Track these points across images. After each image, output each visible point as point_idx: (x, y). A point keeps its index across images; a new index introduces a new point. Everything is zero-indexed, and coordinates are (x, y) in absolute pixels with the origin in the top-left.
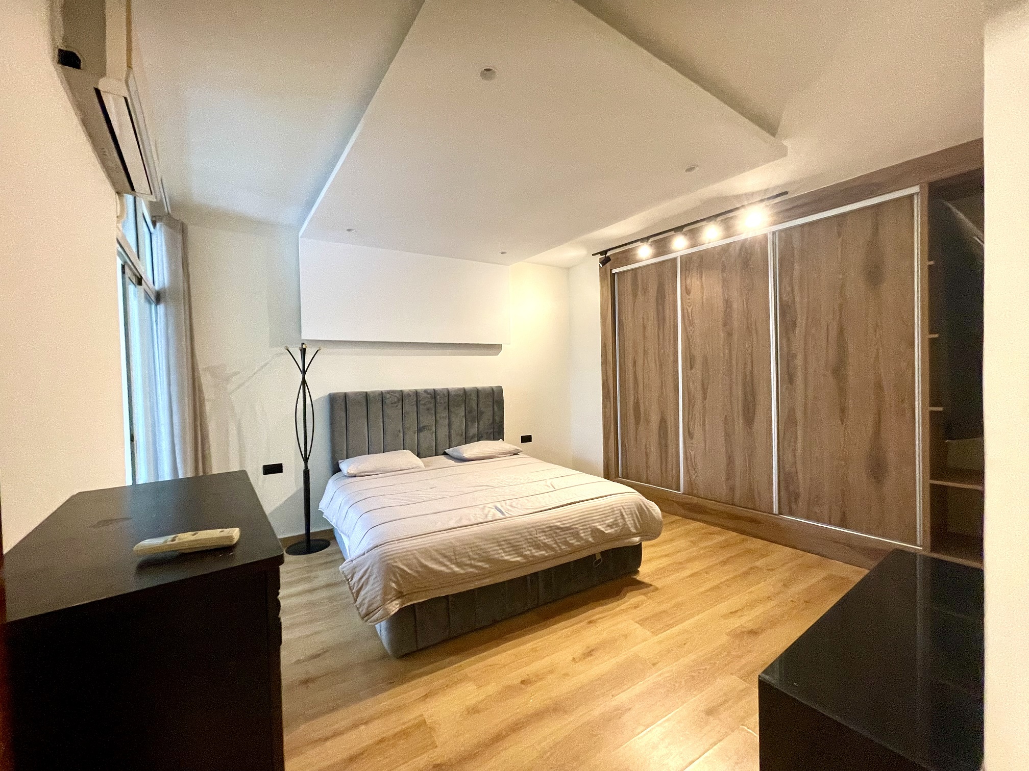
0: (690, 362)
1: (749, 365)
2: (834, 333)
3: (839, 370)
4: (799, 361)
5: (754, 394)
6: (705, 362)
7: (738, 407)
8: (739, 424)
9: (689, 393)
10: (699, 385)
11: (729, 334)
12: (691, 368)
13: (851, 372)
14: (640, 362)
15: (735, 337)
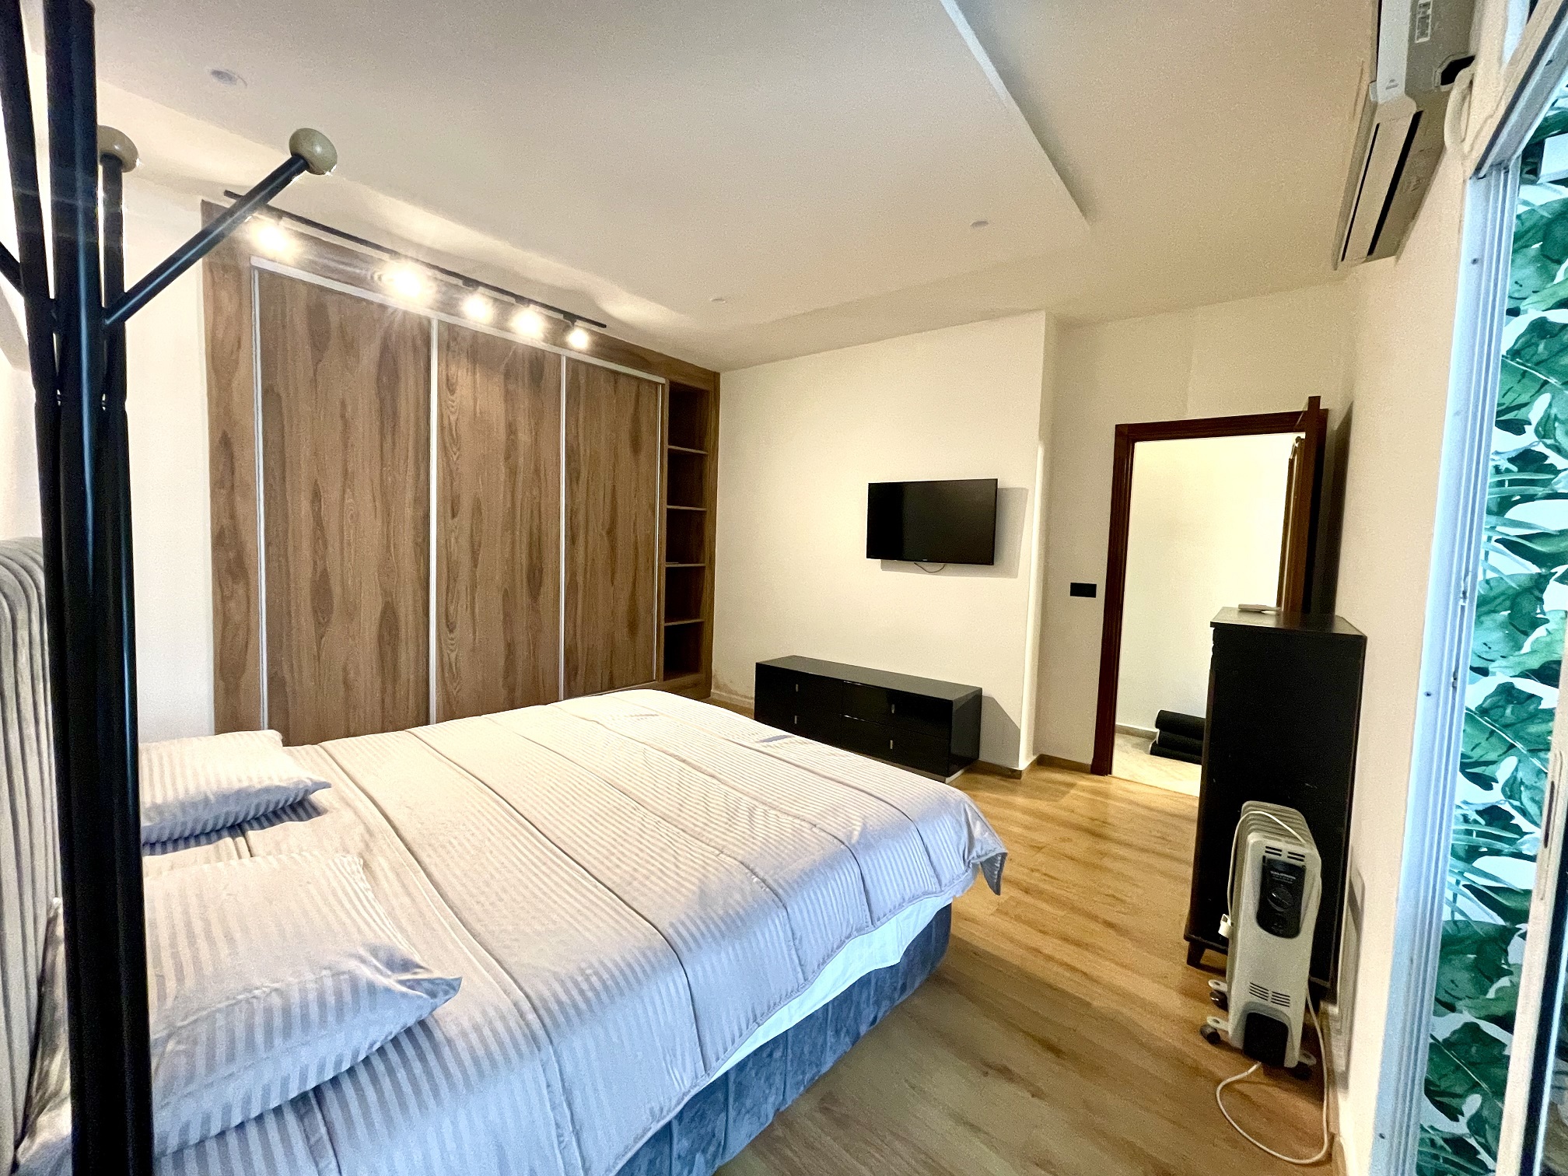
0: (451, 506)
1: (537, 521)
2: (609, 490)
3: (611, 532)
4: (581, 517)
5: (540, 558)
6: (477, 509)
7: (521, 577)
8: (523, 597)
9: (448, 559)
10: (465, 542)
11: (513, 472)
12: (454, 516)
13: (620, 532)
14: (332, 495)
15: (520, 478)
